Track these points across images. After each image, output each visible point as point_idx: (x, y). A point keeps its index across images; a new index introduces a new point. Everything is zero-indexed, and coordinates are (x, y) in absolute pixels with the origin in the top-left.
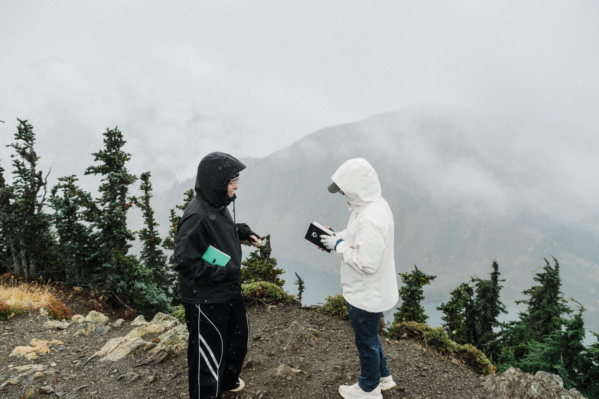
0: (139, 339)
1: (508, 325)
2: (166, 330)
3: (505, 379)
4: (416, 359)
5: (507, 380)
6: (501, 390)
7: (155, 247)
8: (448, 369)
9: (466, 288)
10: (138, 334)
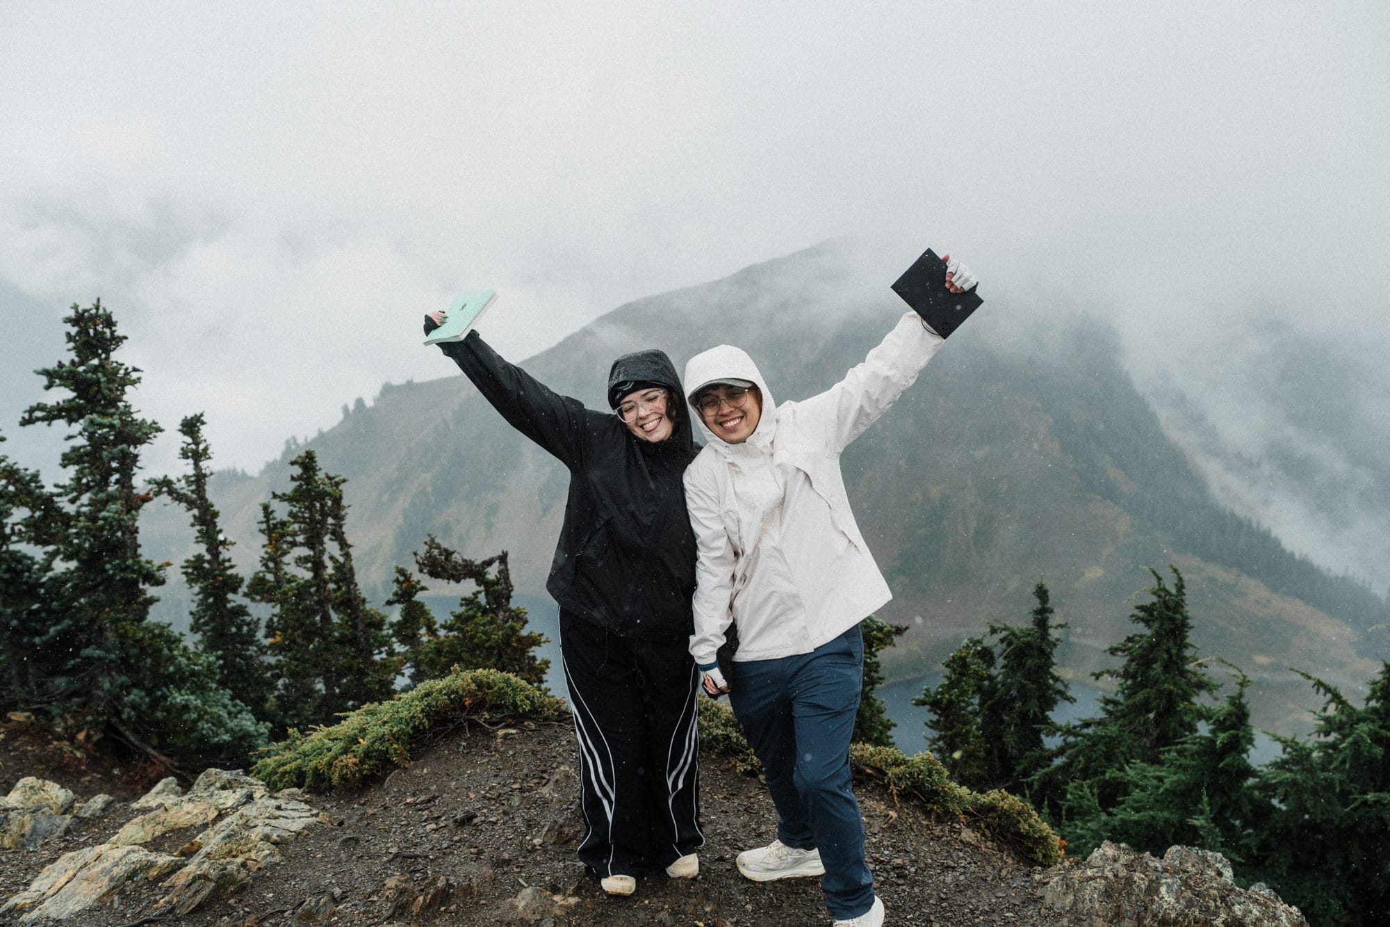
0: (134, 851)
1: (1078, 729)
2: (220, 816)
3: (1096, 875)
4: (874, 840)
5: (1100, 877)
6: (1088, 905)
7: (227, 599)
8: (953, 861)
9: (979, 648)
10: (142, 833)
